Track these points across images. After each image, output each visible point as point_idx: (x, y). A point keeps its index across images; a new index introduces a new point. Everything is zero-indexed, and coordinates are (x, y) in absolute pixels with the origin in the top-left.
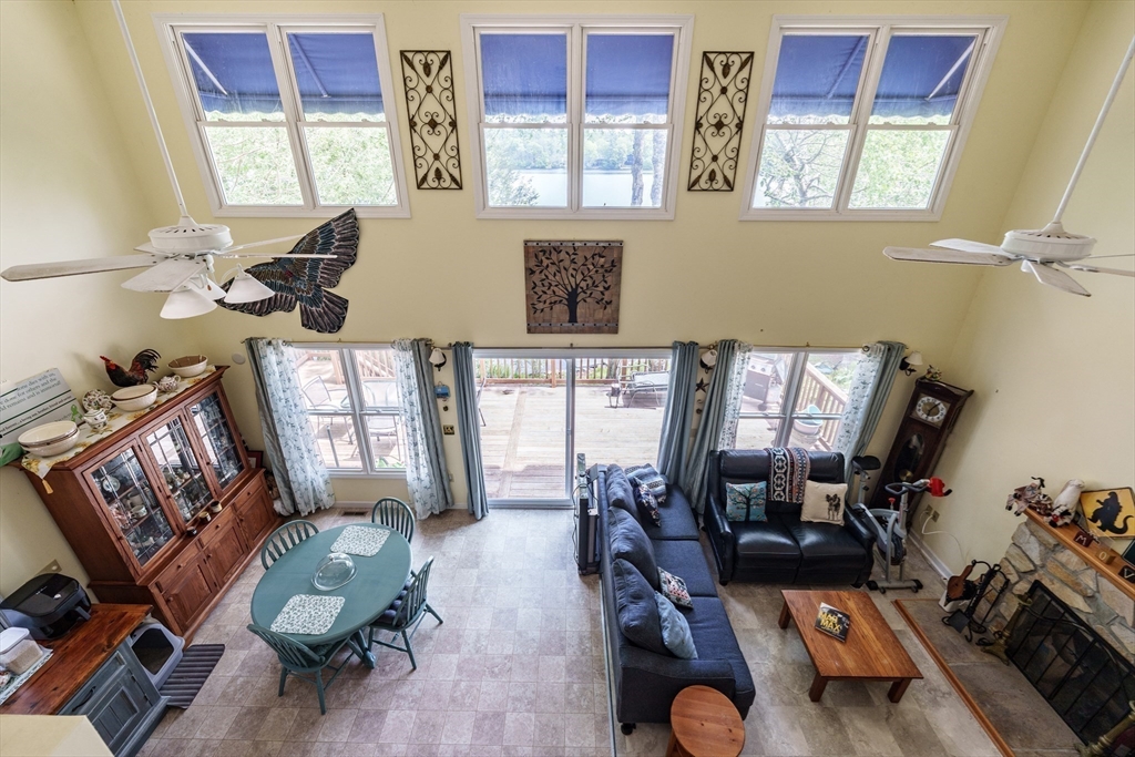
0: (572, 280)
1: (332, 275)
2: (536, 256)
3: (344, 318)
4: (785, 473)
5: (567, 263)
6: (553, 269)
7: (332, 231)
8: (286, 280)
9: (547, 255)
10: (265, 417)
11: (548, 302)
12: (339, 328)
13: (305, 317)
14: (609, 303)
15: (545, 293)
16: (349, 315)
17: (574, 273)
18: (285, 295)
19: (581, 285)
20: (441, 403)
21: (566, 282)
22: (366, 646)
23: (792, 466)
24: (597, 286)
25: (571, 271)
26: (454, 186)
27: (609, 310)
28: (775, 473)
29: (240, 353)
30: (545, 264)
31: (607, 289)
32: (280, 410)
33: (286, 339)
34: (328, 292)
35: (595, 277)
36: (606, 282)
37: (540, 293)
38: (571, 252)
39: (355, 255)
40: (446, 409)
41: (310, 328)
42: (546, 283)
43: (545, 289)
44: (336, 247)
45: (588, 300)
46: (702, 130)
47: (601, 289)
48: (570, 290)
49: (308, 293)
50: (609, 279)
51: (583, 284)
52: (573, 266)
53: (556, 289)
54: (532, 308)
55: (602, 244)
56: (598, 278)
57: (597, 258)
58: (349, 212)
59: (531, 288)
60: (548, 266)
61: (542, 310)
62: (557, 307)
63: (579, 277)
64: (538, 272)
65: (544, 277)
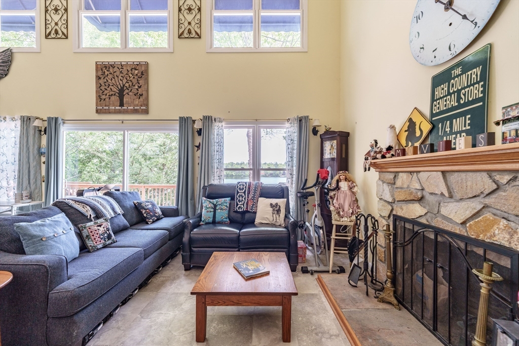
0: (121, 82)
2: (102, 69)
4: (244, 193)
5: (118, 73)
6: (110, 76)
9: (107, 69)
11: (108, 95)
14: (142, 95)
15: (106, 89)
17: (122, 78)
19: (126, 85)
21: (118, 84)
23: (249, 188)
24: (134, 86)
25: (120, 77)
26: (63, 37)
27: (141, 99)
28: (238, 192)
30: (106, 74)
31: (140, 87)
35: (133, 80)
36: (139, 83)
37: (104, 90)
38: (120, 67)
39: (8, 70)
40: (44, 163)
42: (107, 84)
43: (106, 87)
45: (130, 93)
46: (182, 12)
47: (136, 87)
48: (120, 88)
50: (140, 82)
51: (127, 85)
52: (121, 75)
53: (112, 87)
54: (99, 98)
55: (135, 63)
56: (135, 81)
57: (133, 70)
58: (8, 49)
59: (99, 86)
60: (108, 75)
61: (105, 99)
62: (113, 98)
63: (125, 81)
64: (102, 78)
65: (106, 81)
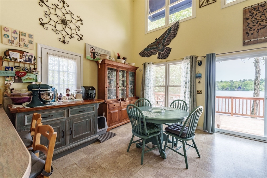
1: (168, 42)
2: (250, 12)
3: (169, 54)
6: (260, 14)
7: (171, 29)
8: (156, 45)
9: (257, 10)
10: (142, 85)
11: (256, 29)
12: (167, 57)
13: (159, 56)
15: (254, 26)
16: (171, 53)
18: (155, 50)
20: (198, 80)
22: (163, 148)
26: (213, 2)
29: (141, 68)
30: (255, 14)
32: (147, 82)
33: (153, 62)
34: (166, 47)
37: (252, 27)
39: (176, 34)
40: (199, 82)
41: (159, 59)
42: (255, 21)
43: (254, 24)
44: (172, 33)
49: (161, 48)
53: (261, 23)
54: (246, 34)
58: (177, 22)
59: (246, 25)
60: (257, 14)
61: (252, 34)
64: (251, 18)
65: (254, 19)
